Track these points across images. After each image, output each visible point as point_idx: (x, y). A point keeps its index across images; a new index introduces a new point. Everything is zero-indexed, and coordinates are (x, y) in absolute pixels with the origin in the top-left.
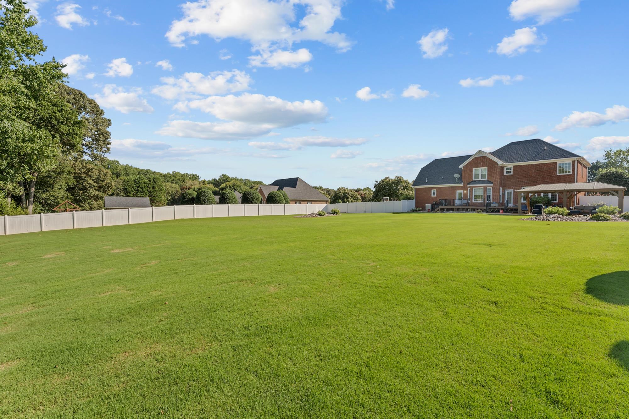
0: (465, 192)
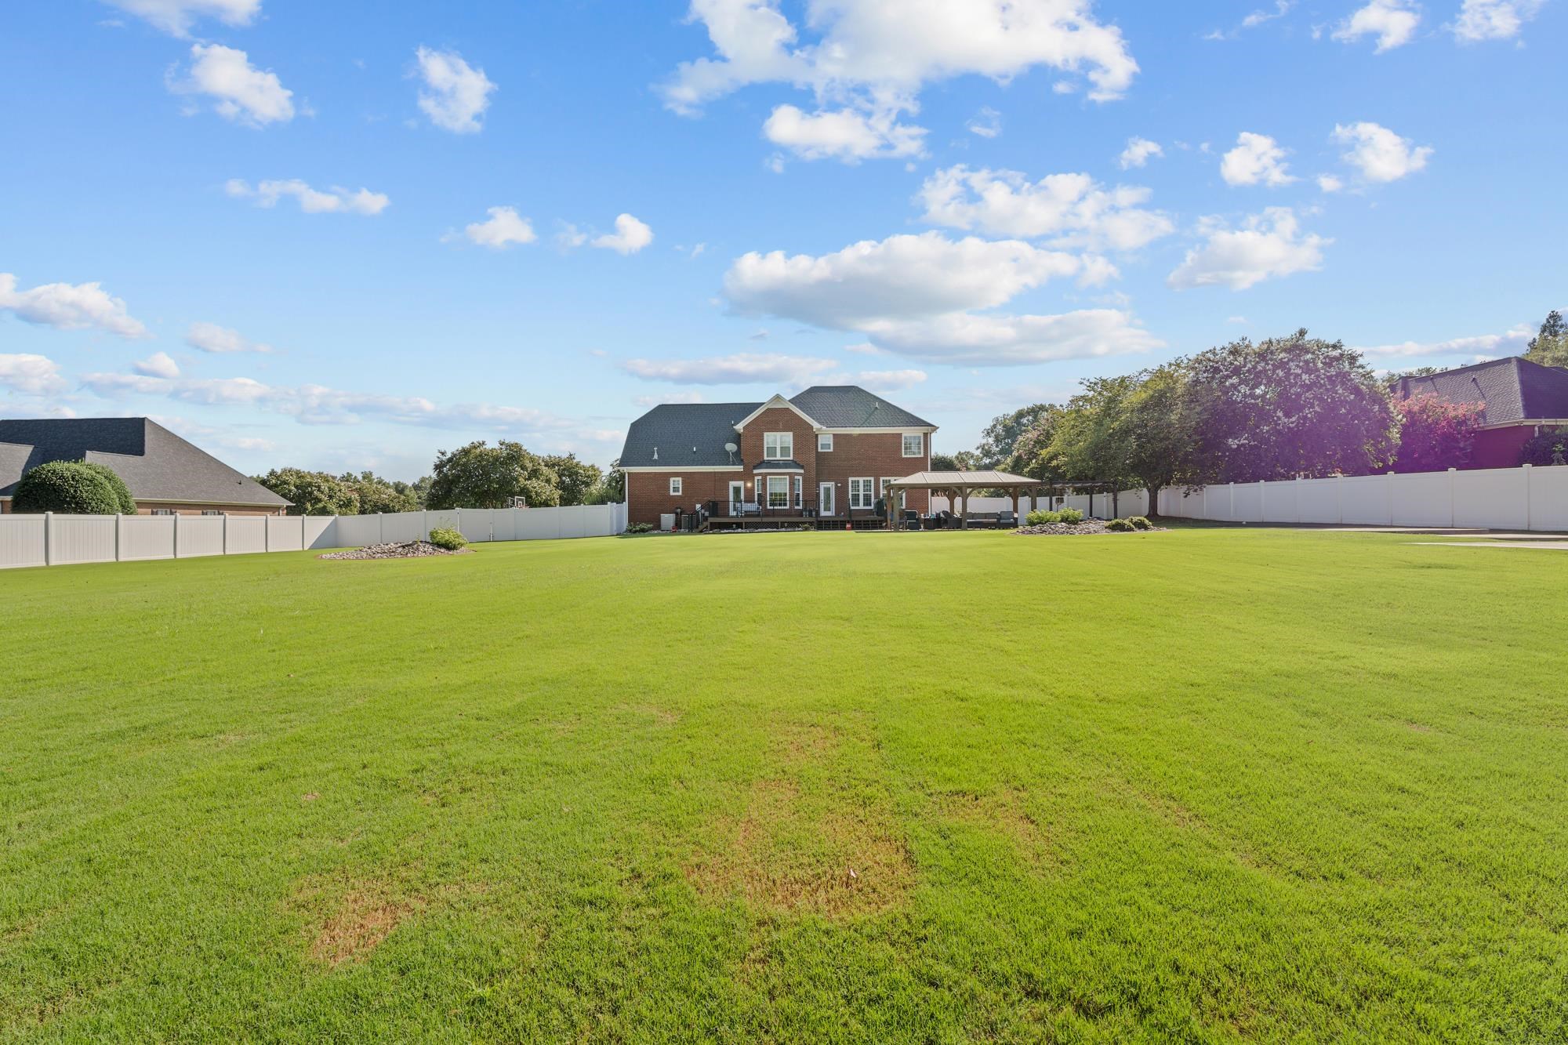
0: (749, 485)
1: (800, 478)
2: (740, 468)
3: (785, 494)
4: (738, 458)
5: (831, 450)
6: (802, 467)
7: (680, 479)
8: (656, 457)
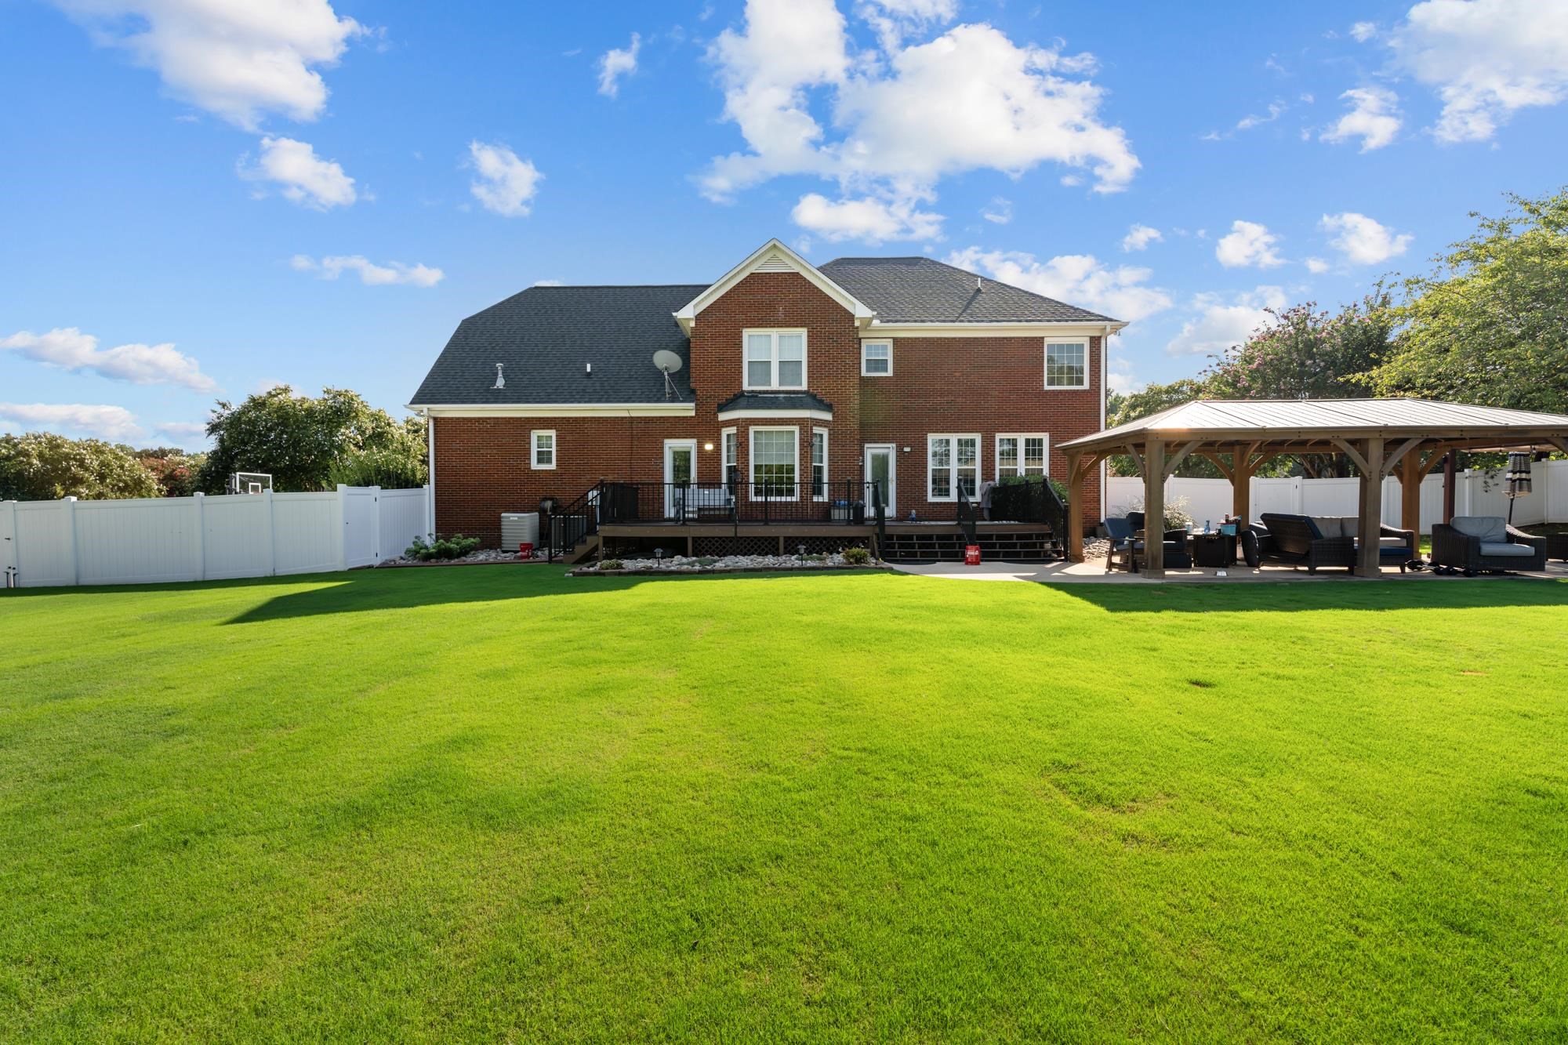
0: (709, 447)
1: (825, 432)
2: (686, 409)
3: (791, 469)
4: (683, 385)
5: (890, 373)
6: (828, 408)
7: (553, 433)
8: (500, 383)
